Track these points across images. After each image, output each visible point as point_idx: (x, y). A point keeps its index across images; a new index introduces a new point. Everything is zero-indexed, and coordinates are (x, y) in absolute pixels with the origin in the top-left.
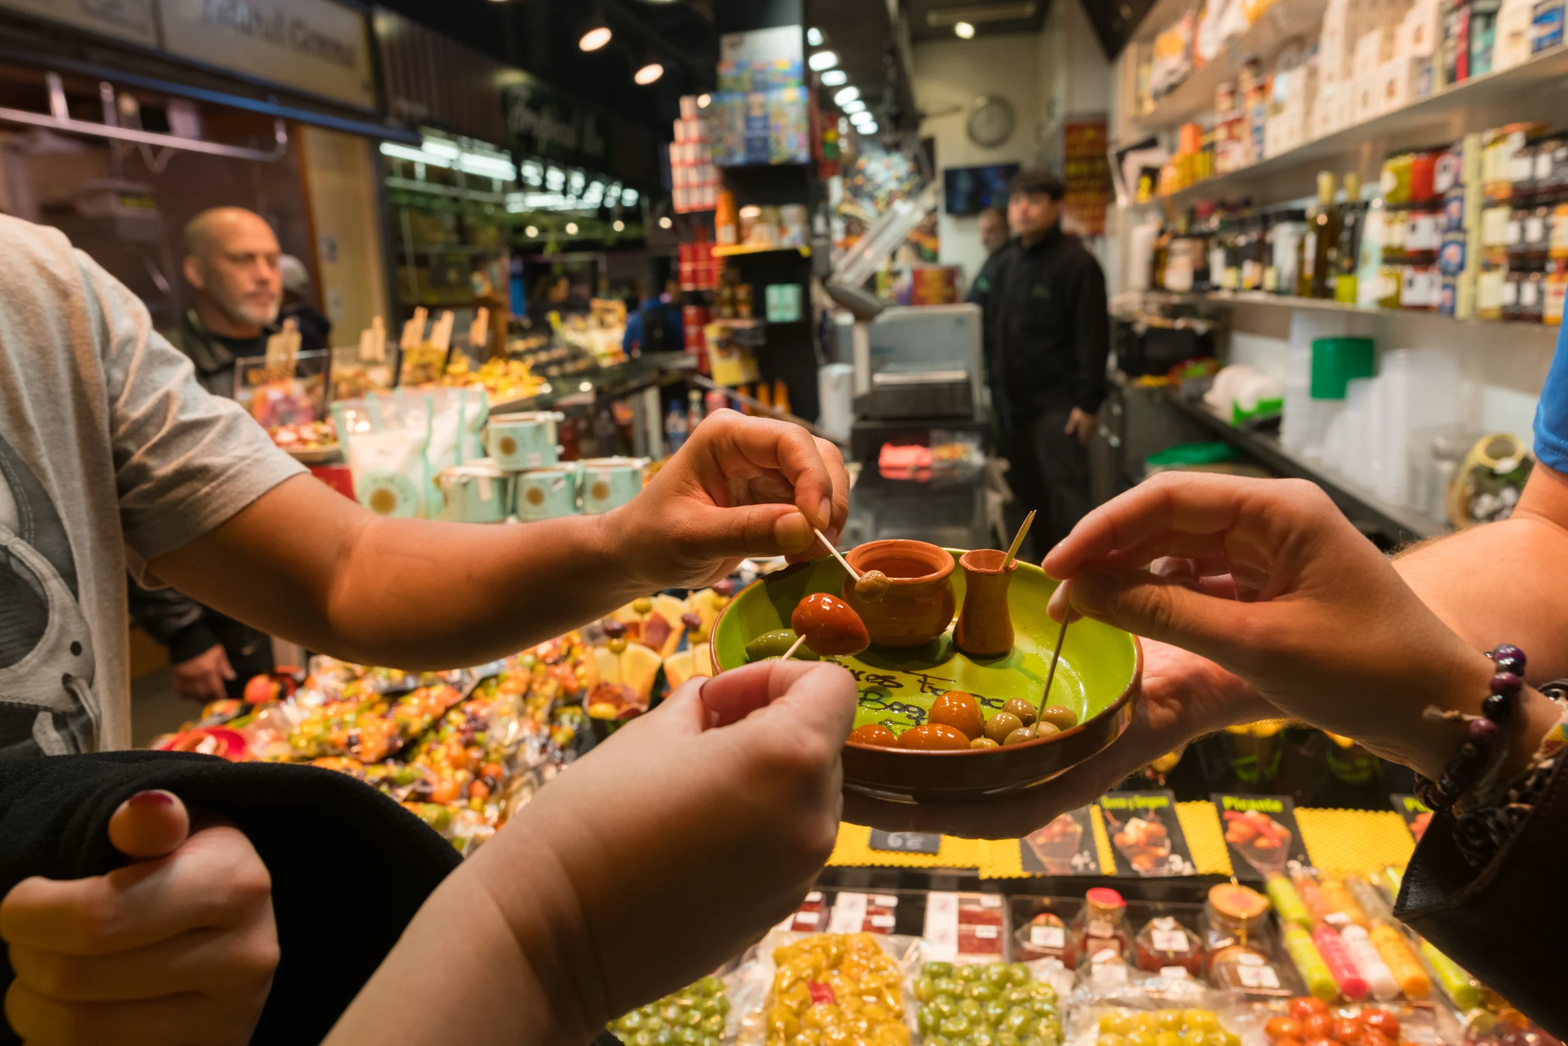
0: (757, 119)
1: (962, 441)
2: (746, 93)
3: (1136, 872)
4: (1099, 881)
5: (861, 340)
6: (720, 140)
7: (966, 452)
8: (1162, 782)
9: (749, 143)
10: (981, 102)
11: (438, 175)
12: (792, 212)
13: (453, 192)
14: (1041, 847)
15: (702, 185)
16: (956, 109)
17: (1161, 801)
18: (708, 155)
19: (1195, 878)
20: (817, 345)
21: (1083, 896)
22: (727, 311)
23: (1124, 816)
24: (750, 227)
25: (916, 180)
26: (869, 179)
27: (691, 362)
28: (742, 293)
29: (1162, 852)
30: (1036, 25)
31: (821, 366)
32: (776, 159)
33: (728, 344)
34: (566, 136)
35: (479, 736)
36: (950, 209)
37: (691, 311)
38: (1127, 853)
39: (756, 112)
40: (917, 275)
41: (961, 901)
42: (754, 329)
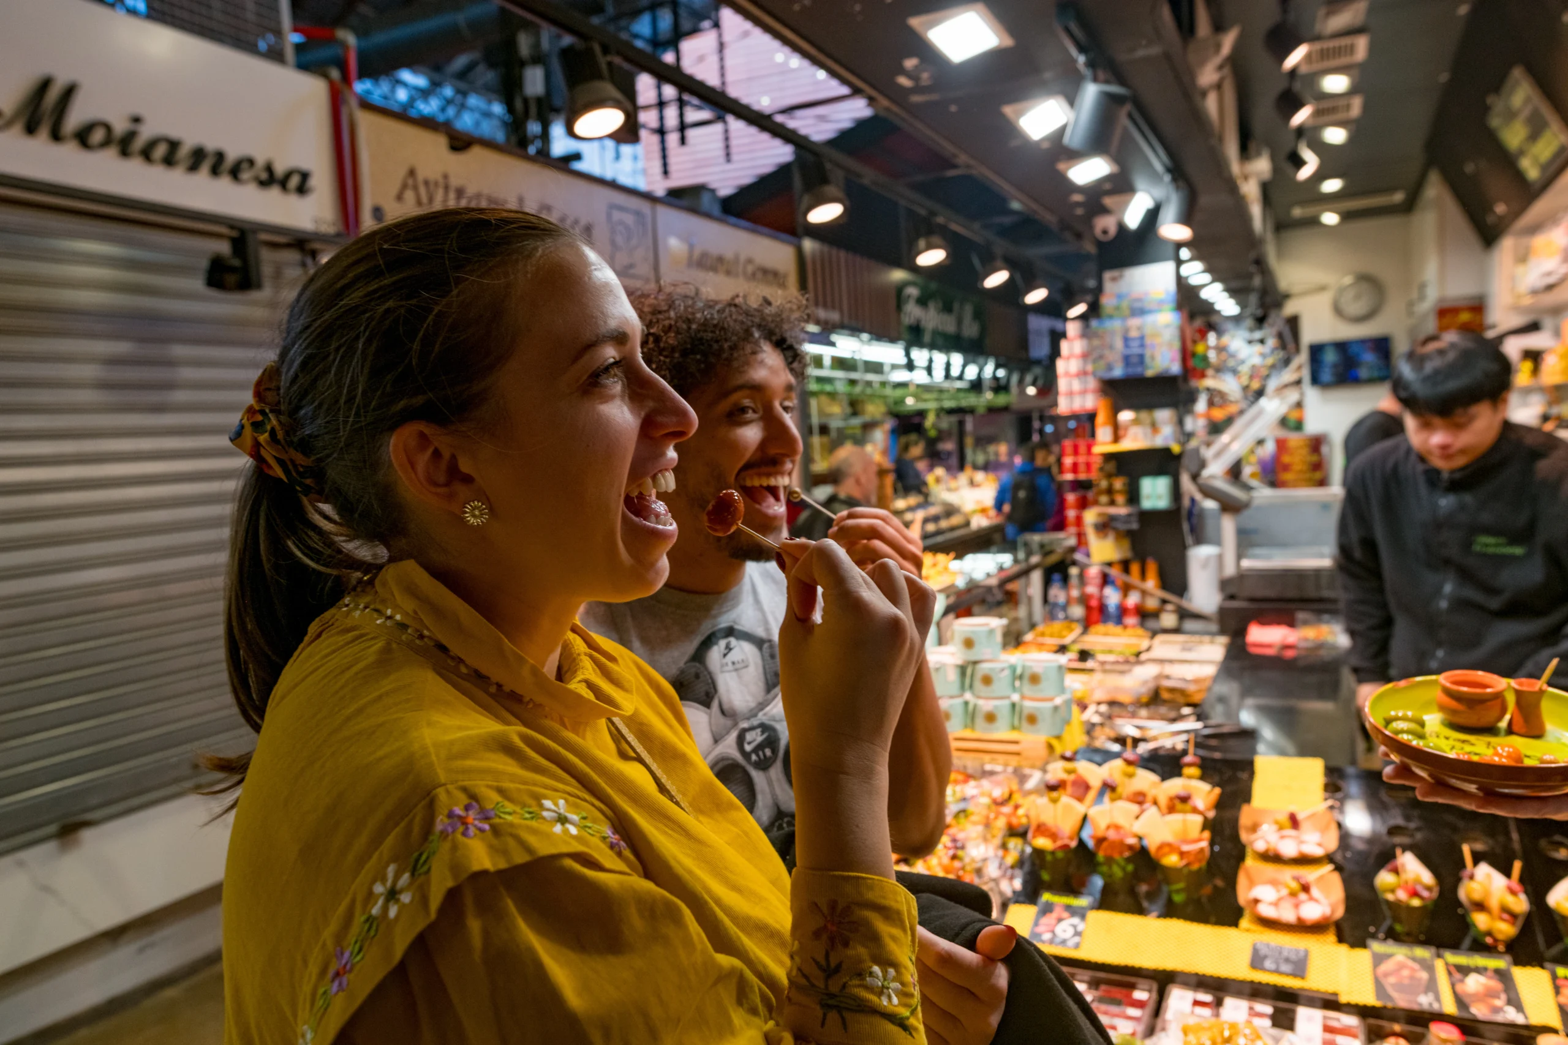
0: (1134, 339)
1: (1328, 622)
2: (1124, 318)
3: (1474, 1015)
4: (1441, 1018)
5: (1228, 526)
6: (1101, 357)
7: (1333, 633)
8: (1501, 948)
9: (1127, 360)
10: (1348, 280)
11: (840, 363)
12: (1164, 415)
13: (854, 376)
14: (1393, 985)
15: (1084, 392)
16: (1322, 288)
17: (1500, 963)
18: (1090, 368)
19: (1527, 1027)
20: (1186, 527)
21: (1426, 1026)
22: (1104, 499)
23: (1465, 971)
24: (1126, 428)
25: (1281, 354)
26: (1232, 356)
27: (1072, 541)
28: (1119, 484)
29: (1498, 1003)
30: (1409, 207)
31: (1189, 546)
32: (1150, 373)
33: (1104, 526)
34: (948, 325)
35: (960, 853)
36: (1315, 380)
37: (1071, 498)
38: (1467, 1000)
39: (1134, 334)
40: (1281, 444)
41: (1325, 1018)
42: (1129, 515)
